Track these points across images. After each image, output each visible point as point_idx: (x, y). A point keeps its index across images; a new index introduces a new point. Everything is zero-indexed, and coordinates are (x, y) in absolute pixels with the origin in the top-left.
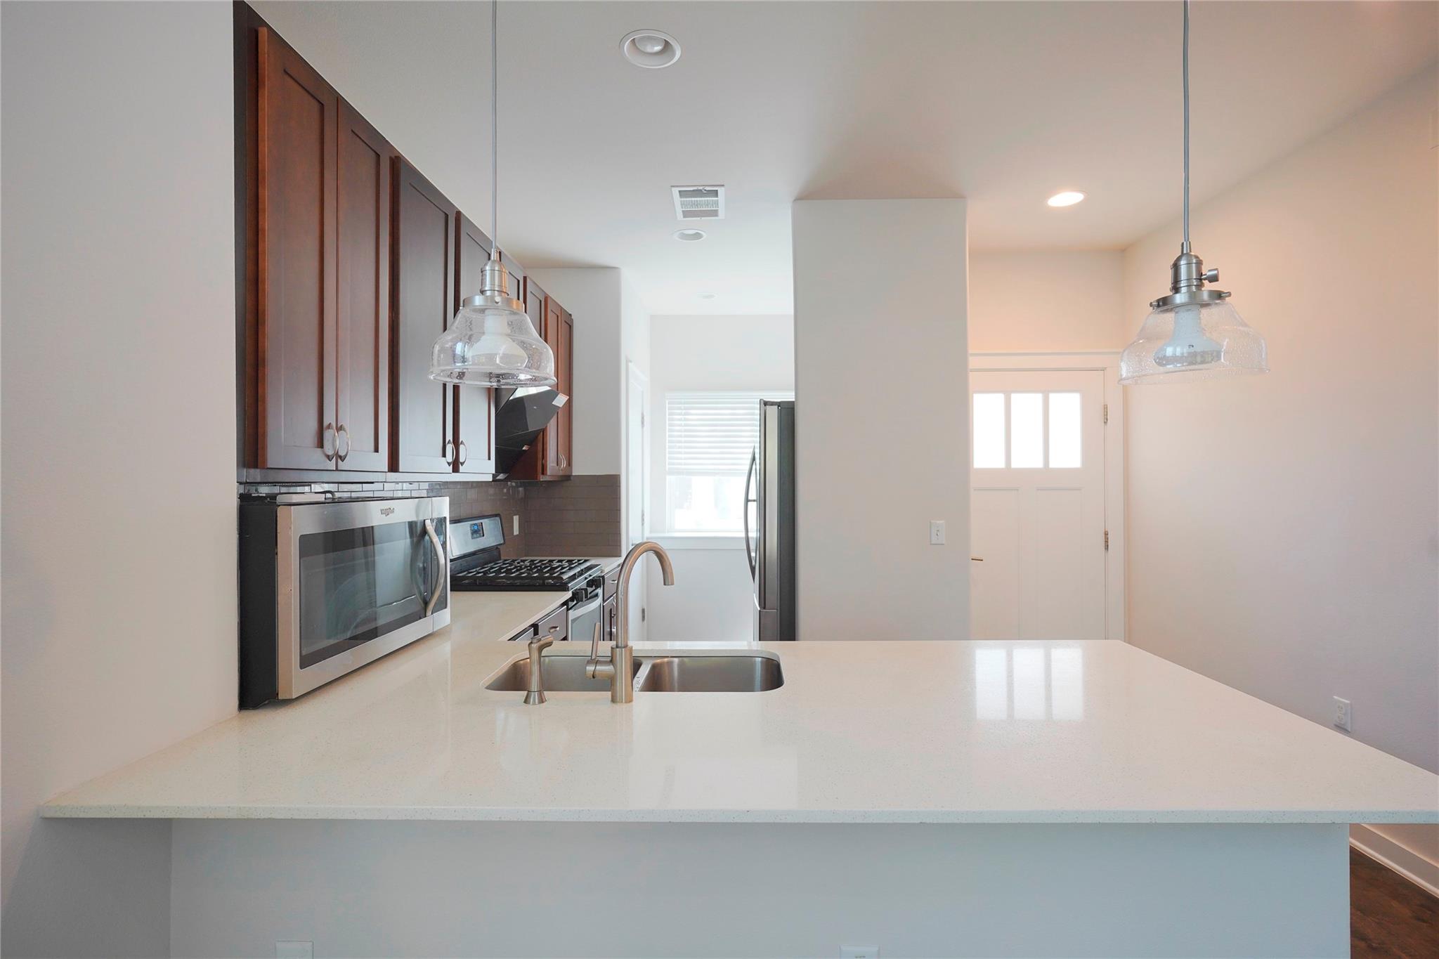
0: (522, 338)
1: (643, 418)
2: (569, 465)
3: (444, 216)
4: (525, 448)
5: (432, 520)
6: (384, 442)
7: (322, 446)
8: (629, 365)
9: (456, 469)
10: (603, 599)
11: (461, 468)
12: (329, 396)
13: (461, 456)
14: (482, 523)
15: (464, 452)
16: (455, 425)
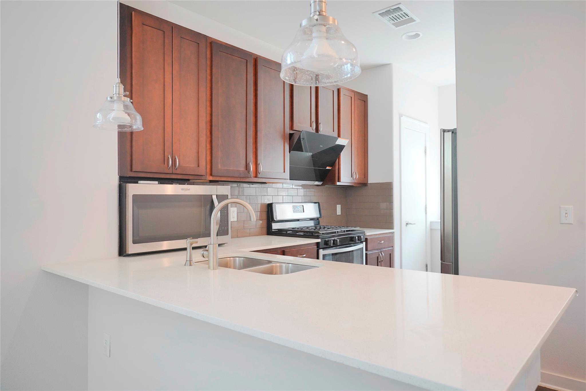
2: (365, 178)
3: (246, 61)
4: (327, 168)
5: (217, 195)
6: (203, 163)
7: (164, 164)
8: (402, 118)
9: (255, 176)
10: (366, 250)
11: (259, 176)
12: (168, 144)
13: (259, 170)
14: (303, 206)
15: (261, 168)
16: (255, 156)
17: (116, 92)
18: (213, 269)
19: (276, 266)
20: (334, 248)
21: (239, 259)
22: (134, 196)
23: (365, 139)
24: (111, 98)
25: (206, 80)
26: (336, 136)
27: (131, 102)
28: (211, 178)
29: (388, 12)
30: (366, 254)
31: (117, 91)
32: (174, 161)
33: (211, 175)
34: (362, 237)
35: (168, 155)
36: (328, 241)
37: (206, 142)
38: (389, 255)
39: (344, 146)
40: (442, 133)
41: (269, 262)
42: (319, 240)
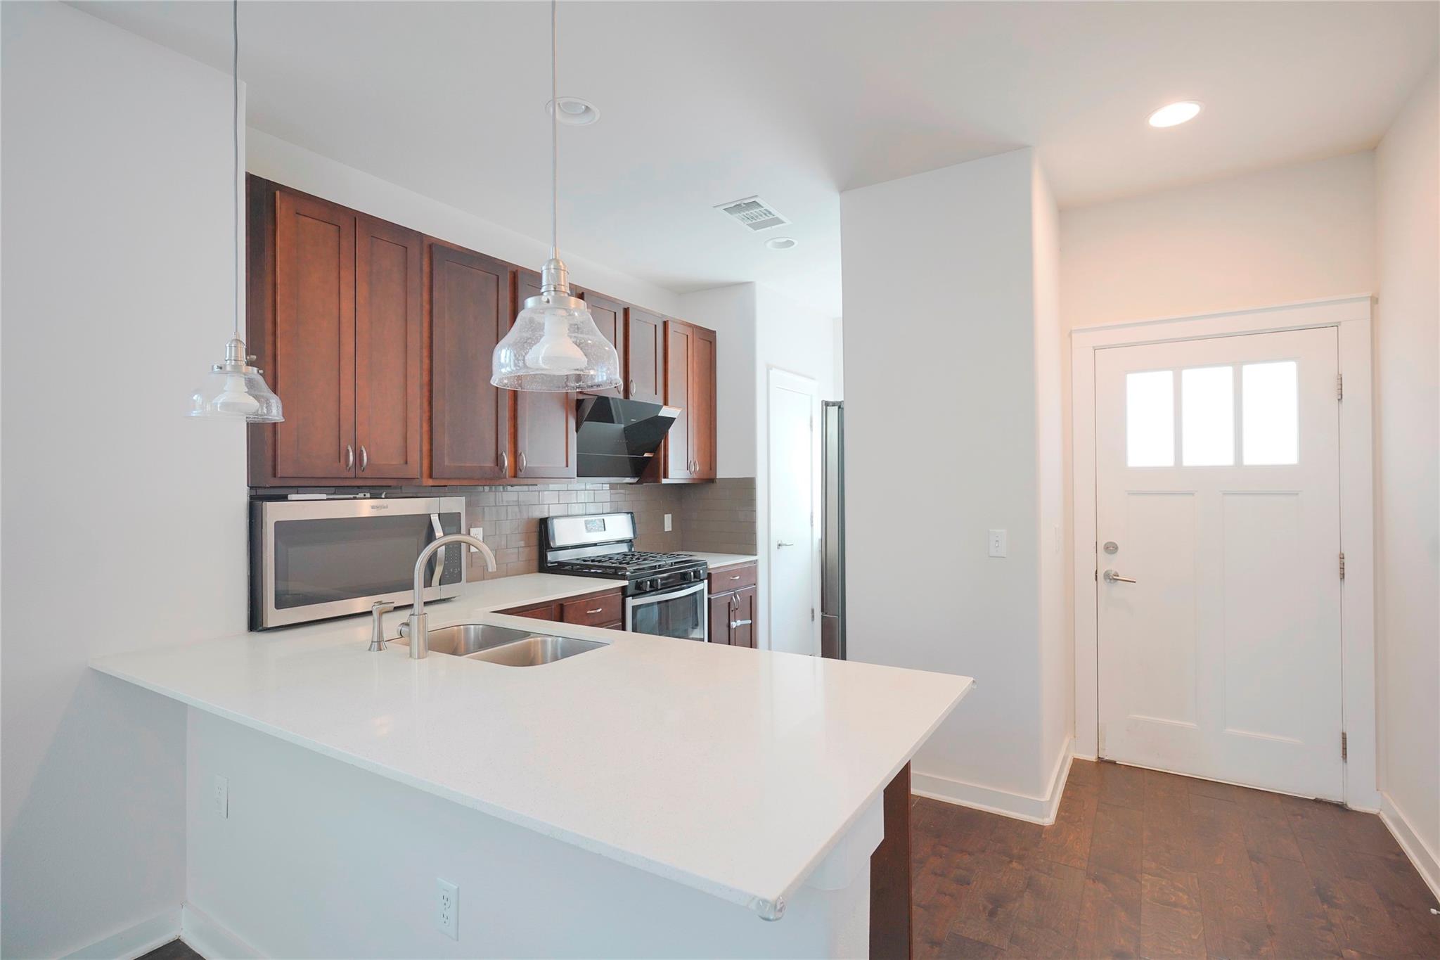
0: (256, 393)
1: (811, 422)
2: (711, 469)
3: (495, 277)
4: (646, 455)
5: (439, 514)
6: (414, 456)
7: (340, 462)
8: (771, 371)
9: (513, 475)
10: (709, 592)
11: (520, 474)
12: (346, 426)
13: (520, 465)
14: (603, 520)
15: (525, 462)
16: (513, 440)
17: (231, 356)
18: (419, 658)
19: (536, 643)
20: (652, 593)
21: (475, 629)
22: (277, 524)
23: (711, 406)
24: (221, 368)
25: (422, 310)
26: (661, 403)
27: (260, 374)
28: (431, 482)
29: (737, 208)
30: (709, 599)
31: (233, 355)
32: (359, 457)
33: (431, 476)
34: (701, 571)
35: (347, 447)
36: (642, 583)
37: (421, 420)
38: (749, 598)
39: (674, 419)
40: (824, 407)
41: (526, 634)
42: (625, 583)
